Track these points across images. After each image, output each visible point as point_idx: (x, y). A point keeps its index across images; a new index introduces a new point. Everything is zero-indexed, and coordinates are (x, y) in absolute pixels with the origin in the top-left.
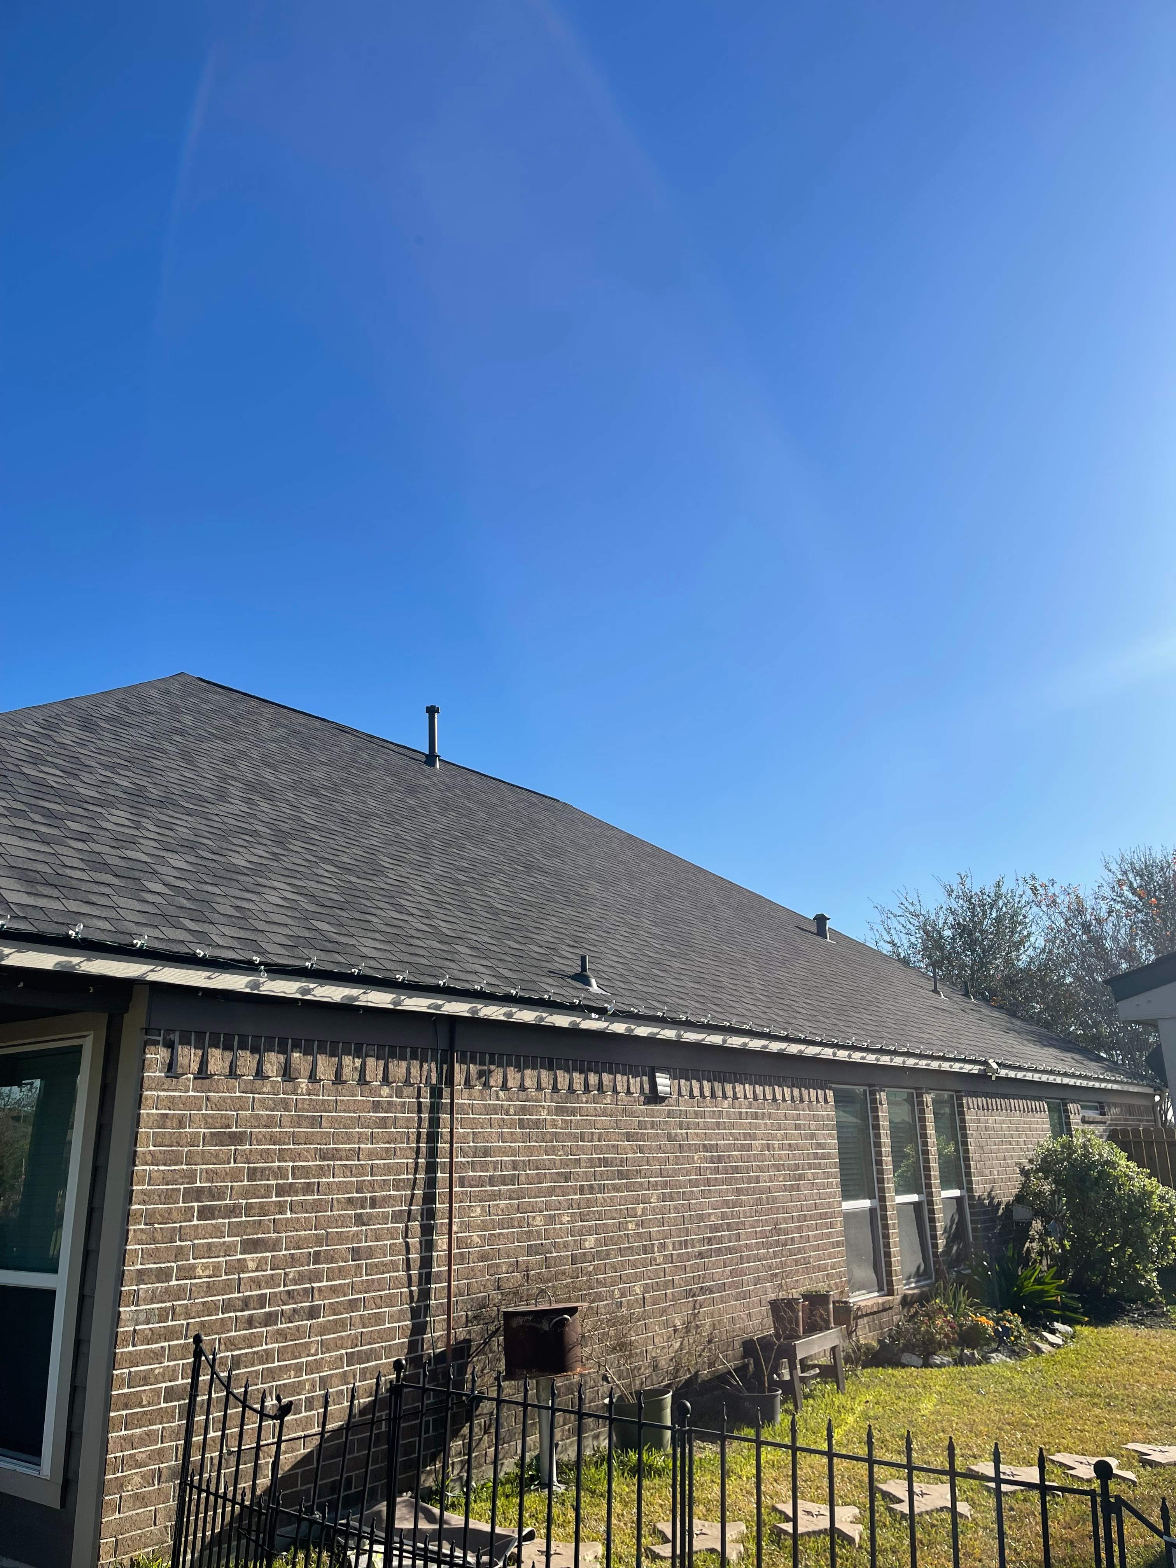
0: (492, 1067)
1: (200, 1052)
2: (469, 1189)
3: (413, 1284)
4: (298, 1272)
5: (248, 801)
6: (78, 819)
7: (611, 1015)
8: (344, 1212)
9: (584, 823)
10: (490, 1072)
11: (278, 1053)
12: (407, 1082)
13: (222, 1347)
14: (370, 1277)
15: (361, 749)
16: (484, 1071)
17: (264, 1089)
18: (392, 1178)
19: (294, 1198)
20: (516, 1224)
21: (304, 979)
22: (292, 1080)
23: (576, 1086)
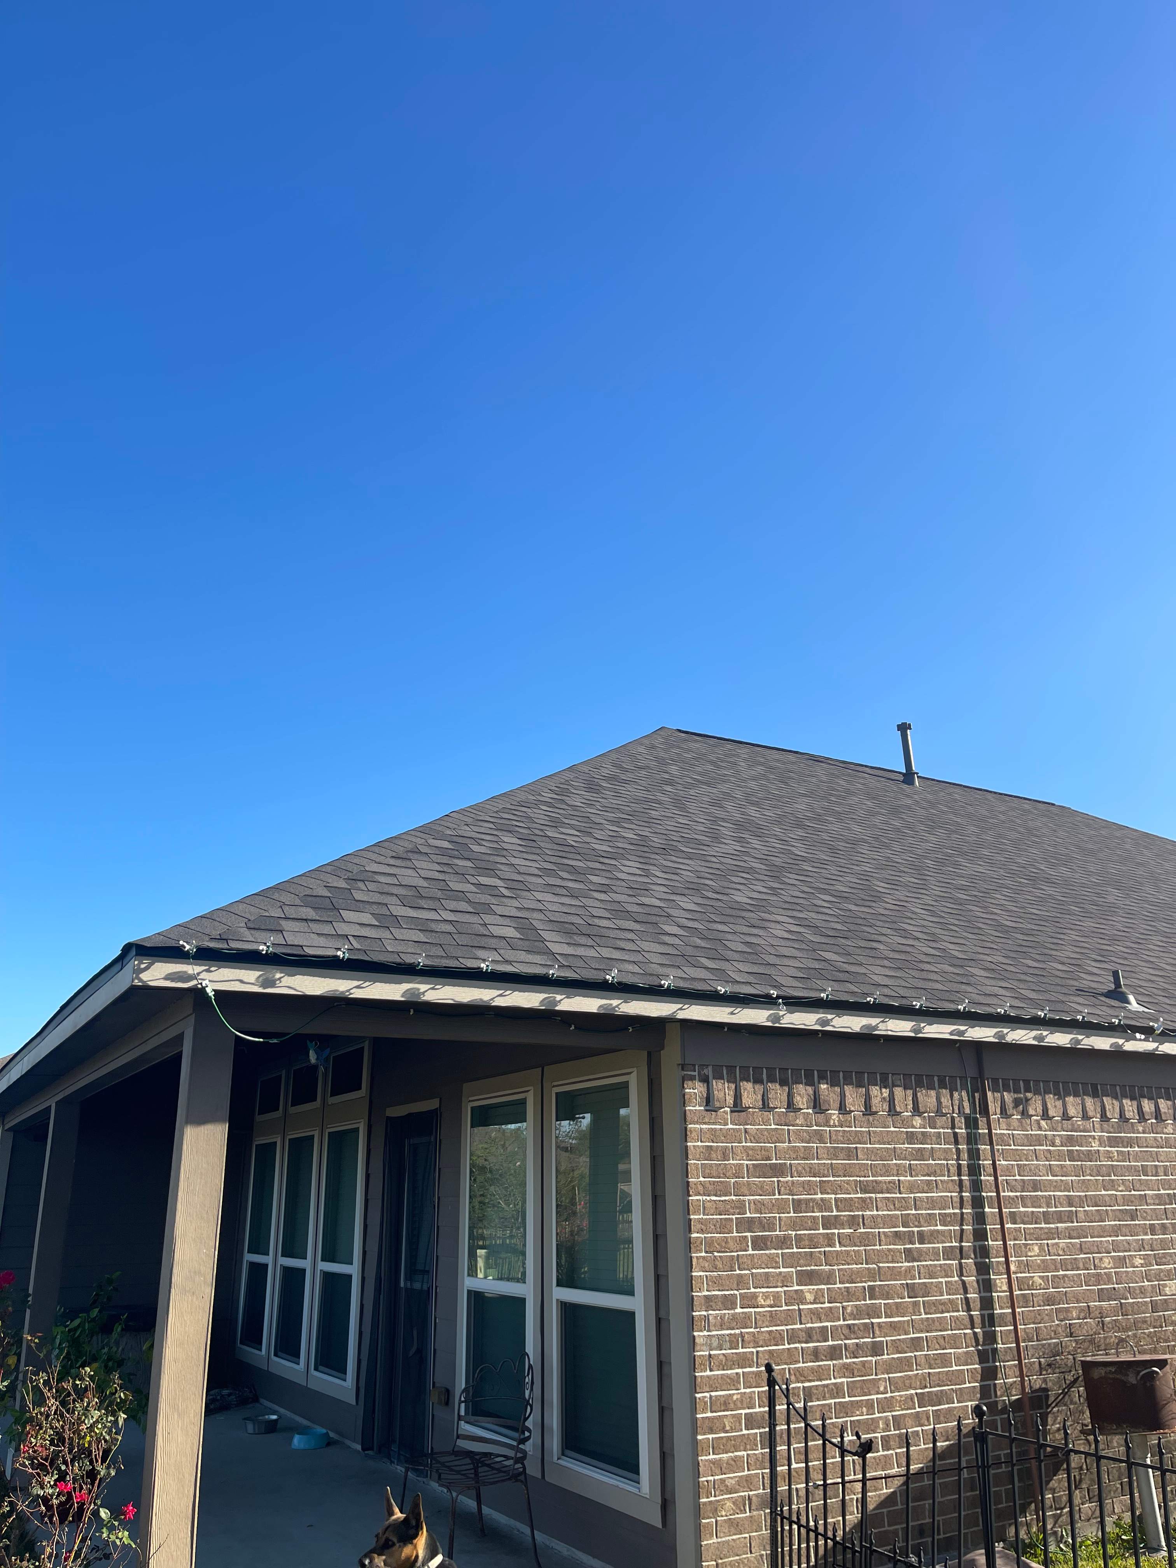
0: (1029, 1095)
1: (733, 1086)
2: (1022, 1226)
3: (976, 1326)
4: (856, 1306)
5: (740, 840)
6: (597, 872)
7: (1159, 1035)
8: (892, 1247)
9: (1088, 826)
10: (1027, 1100)
11: (806, 1084)
12: (939, 1112)
13: (793, 1378)
14: (929, 1316)
15: (838, 777)
16: (1021, 1099)
17: (798, 1121)
18: (937, 1212)
19: (841, 1231)
20: (1081, 1266)
21: (821, 1010)
22: (823, 1111)
23: (1129, 1114)
